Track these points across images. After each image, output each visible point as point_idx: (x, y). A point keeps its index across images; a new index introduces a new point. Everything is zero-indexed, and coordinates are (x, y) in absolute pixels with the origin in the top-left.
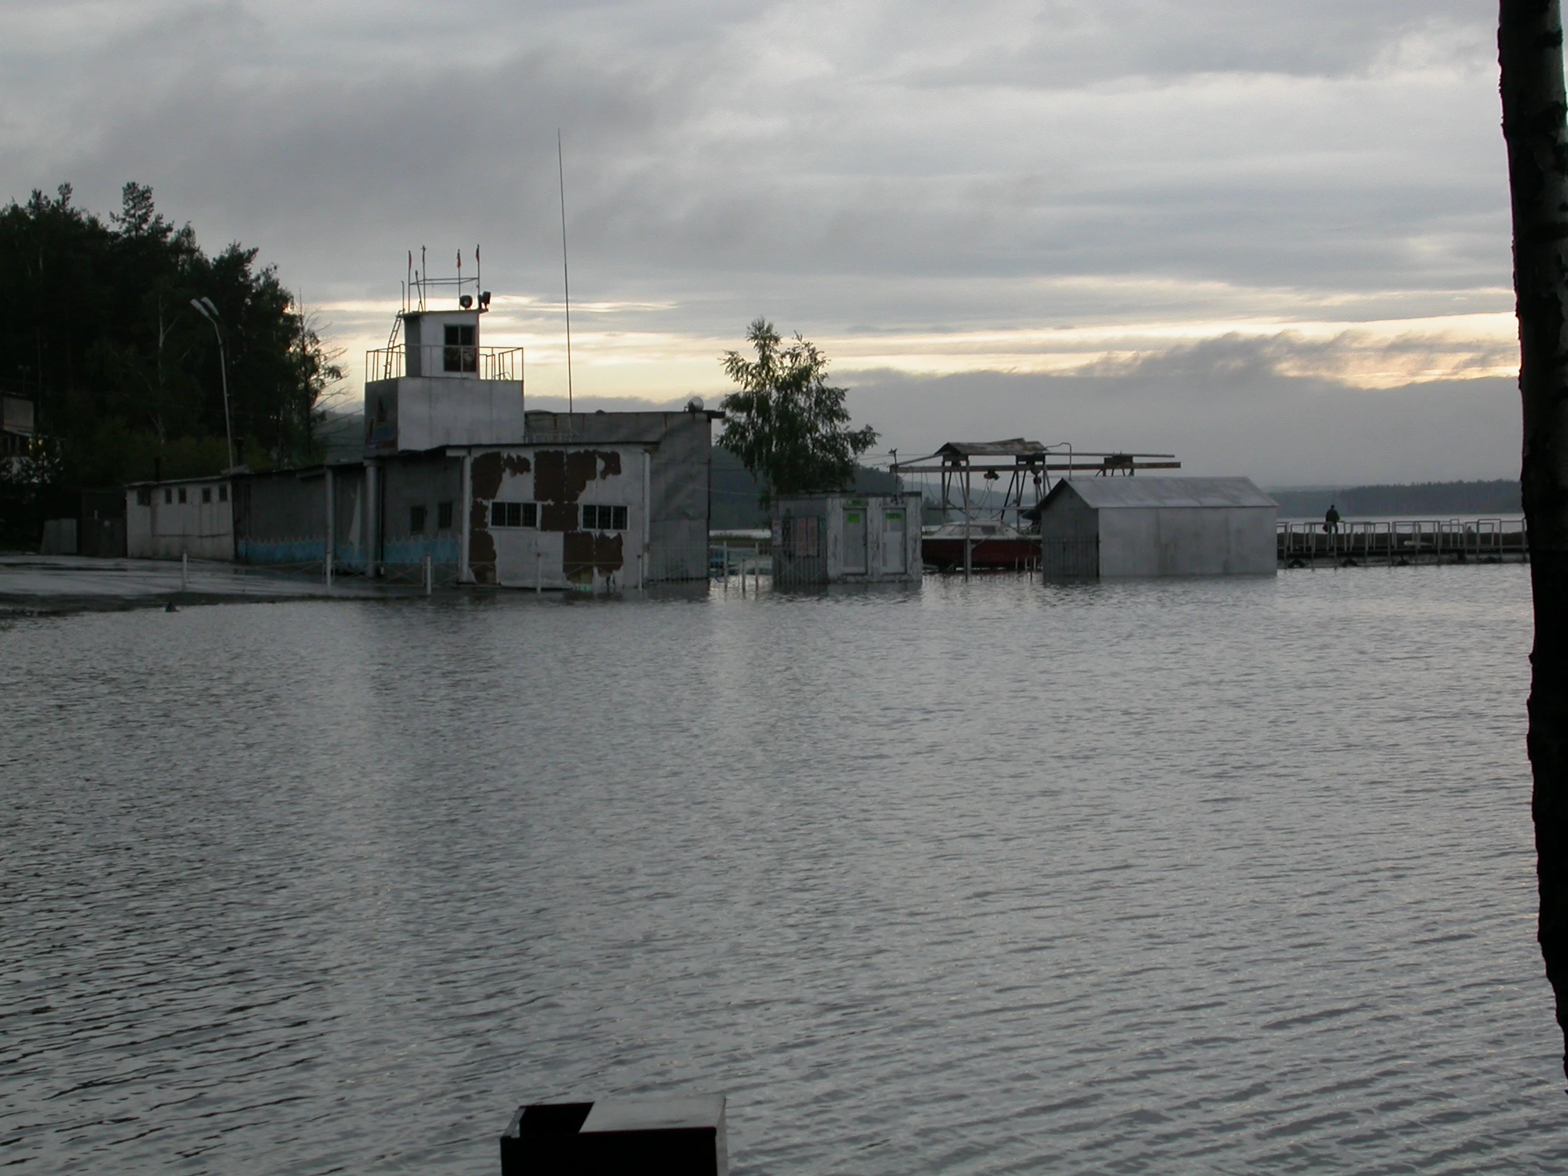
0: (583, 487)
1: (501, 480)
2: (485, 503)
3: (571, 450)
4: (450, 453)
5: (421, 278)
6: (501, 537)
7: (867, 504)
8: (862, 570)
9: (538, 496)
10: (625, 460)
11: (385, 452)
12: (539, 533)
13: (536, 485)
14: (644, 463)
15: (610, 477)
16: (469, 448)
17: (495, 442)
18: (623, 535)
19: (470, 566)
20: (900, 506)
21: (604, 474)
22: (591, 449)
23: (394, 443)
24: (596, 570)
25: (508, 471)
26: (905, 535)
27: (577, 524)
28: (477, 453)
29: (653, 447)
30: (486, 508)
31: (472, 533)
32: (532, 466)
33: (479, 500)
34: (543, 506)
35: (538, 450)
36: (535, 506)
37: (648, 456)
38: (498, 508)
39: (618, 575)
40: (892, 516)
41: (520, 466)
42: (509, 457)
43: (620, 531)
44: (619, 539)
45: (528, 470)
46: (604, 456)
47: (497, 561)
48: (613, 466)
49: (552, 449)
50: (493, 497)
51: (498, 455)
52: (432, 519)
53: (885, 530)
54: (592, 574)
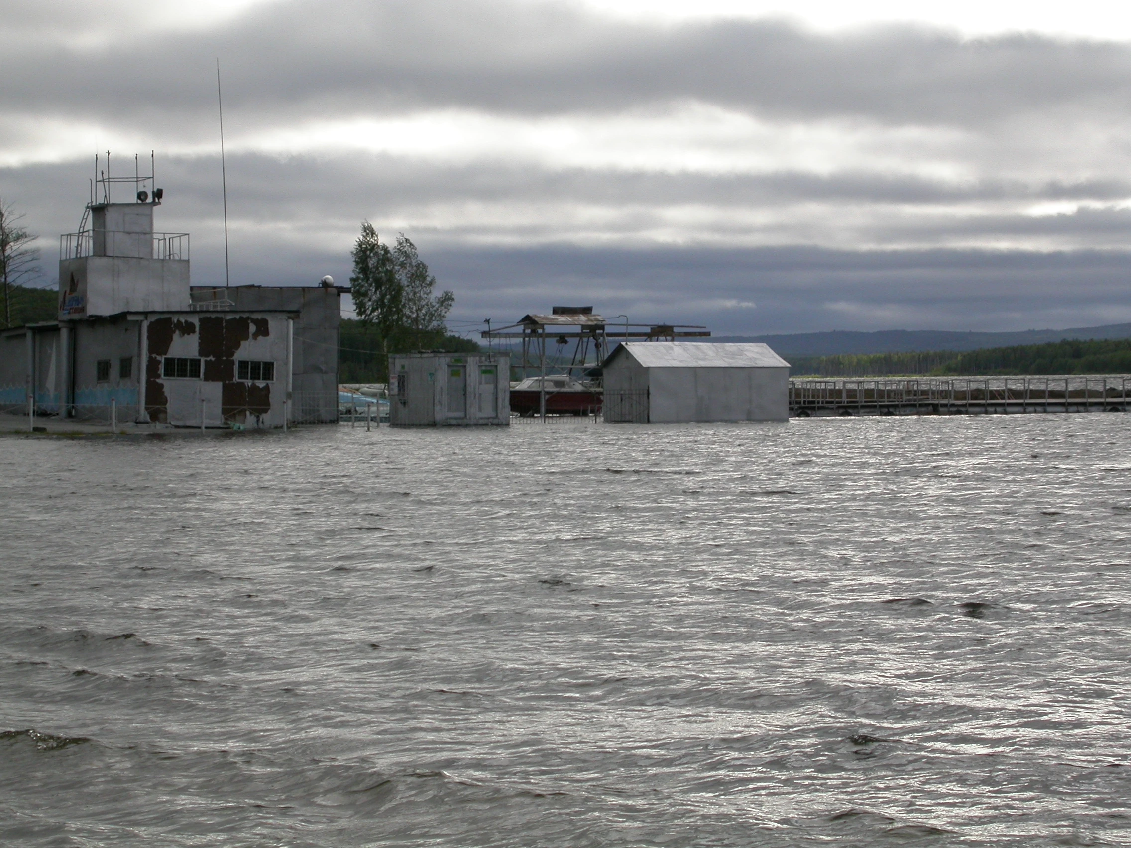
0: (238, 346)
1: (171, 339)
2: (159, 358)
3: (229, 317)
4: (130, 318)
5: (106, 176)
6: (170, 385)
7: (466, 362)
8: (462, 414)
9: (202, 353)
10: (272, 325)
11: (76, 316)
12: (202, 383)
13: (200, 344)
14: (288, 327)
15: (260, 338)
16: (146, 314)
17: (165, 309)
18: (270, 385)
19: (147, 409)
20: (493, 364)
21: (255, 336)
22: (245, 315)
23: (83, 309)
24: (248, 413)
25: (177, 332)
26: (496, 387)
27: (233, 376)
28: (153, 318)
29: (294, 314)
30: (160, 362)
31: (148, 382)
32: (197, 329)
33: (154, 356)
34: (206, 361)
35: (203, 315)
36: (199, 361)
37: (291, 322)
38: (169, 362)
39: (266, 417)
40: (485, 372)
41: (188, 329)
42: (178, 321)
43: (269, 382)
44: (267, 388)
45: (194, 332)
46: (255, 322)
47: (168, 405)
48: (263, 329)
49: (213, 316)
50: (165, 354)
51: (170, 319)
52: (115, 372)
53: (480, 383)
54: (245, 415)
